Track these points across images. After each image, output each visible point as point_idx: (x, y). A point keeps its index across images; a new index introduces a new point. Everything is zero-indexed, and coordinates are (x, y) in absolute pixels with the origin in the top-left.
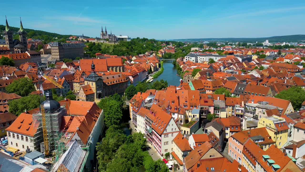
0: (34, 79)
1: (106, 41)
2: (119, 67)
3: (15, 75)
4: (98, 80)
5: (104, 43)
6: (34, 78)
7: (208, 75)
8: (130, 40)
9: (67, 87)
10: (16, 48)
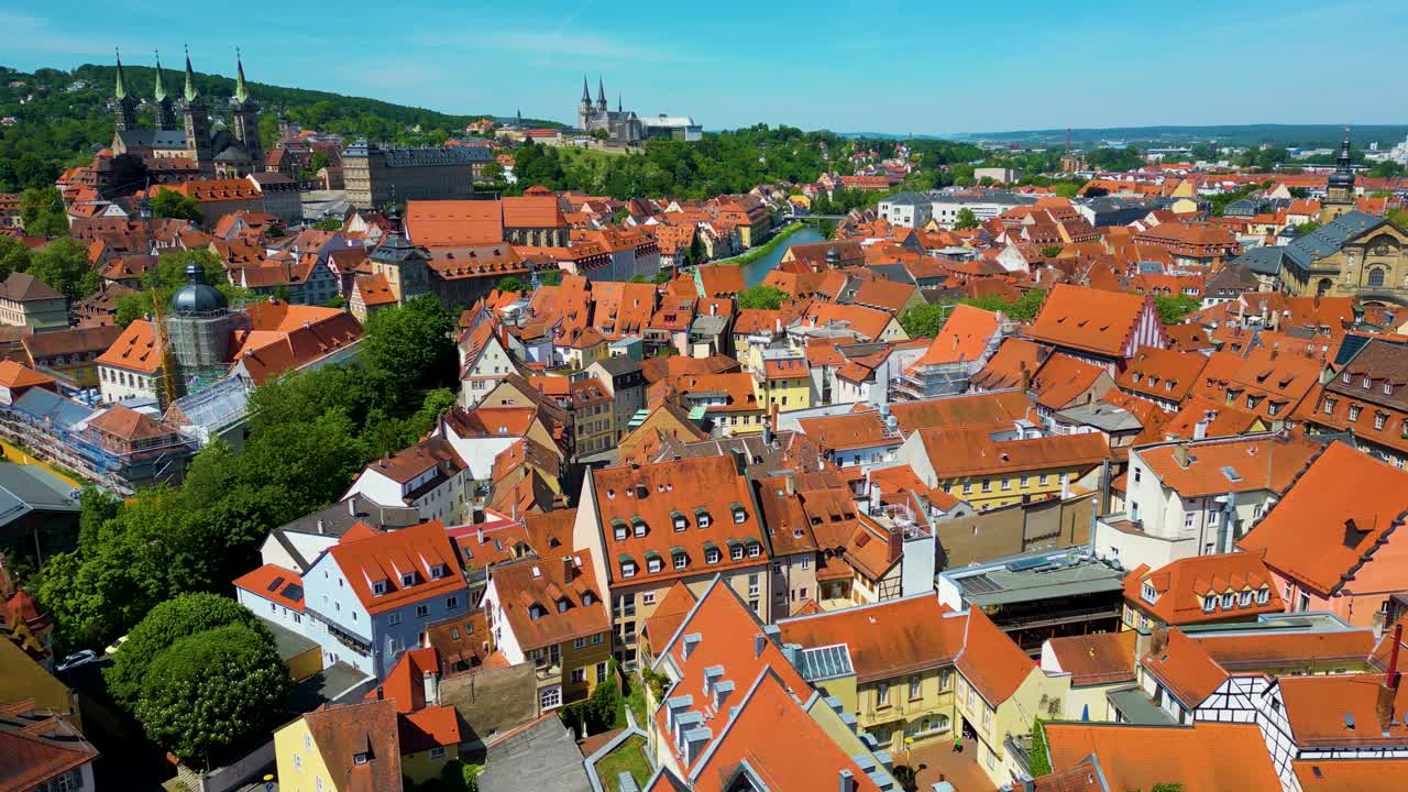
0: (236, 259)
1: (596, 142)
2: (545, 231)
3: (182, 244)
4: (408, 259)
5: (587, 146)
6: (234, 255)
7: (831, 260)
8: (696, 137)
9: (327, 284)
10: (220, 163)
